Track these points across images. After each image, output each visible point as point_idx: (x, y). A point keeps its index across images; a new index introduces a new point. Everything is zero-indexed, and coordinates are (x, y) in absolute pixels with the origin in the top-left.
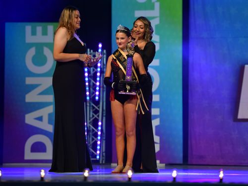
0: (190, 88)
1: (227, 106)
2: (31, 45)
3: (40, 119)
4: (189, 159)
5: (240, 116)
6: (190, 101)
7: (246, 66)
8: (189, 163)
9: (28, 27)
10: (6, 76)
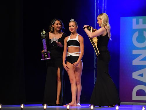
2: (136, 30)
3: (141, 75)
9: (134, 19)
10: (121, 50)
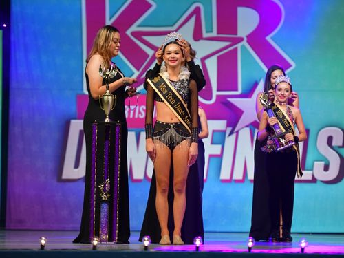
0: (9, 143)
1: (51, 165)
4: (7, 224)
5: (65, 176)
6: (9, 159)
7: (73, 122)
8: (7, 228)
